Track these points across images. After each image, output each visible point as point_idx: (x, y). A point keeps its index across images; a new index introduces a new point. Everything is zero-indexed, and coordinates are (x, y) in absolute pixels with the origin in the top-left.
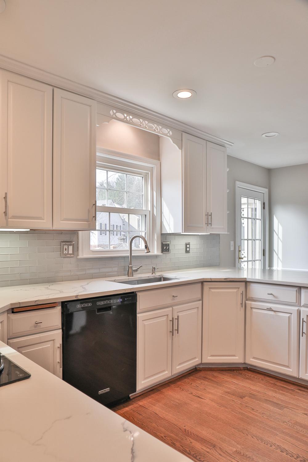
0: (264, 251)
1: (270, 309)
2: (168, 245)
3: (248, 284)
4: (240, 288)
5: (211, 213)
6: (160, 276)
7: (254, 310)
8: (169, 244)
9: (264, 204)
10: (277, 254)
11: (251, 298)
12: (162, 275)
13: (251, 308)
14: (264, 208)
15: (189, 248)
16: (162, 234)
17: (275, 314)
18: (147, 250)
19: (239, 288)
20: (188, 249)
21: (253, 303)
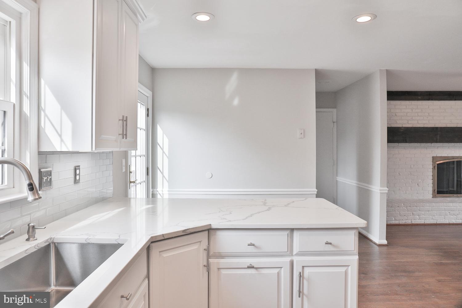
0: (148, 169)
1: (251, 267)
2: (49, 173)
3: (211, 232)
4: (202, 243)
5: (127, 117)
6: (47, 241)
7: (223, 272)
8: (51, 172)
9: (148, 110)
10: (162, 171)
11: (217, 254)
12: (51, 239)
13: (219, 269)
14: (148, 115)
15: (79, 174)
16: (40, 153)
17: (257, 272)
18: (34, 194)
19: (200, 242)
20: (78, 177)
21: (222, 261)
